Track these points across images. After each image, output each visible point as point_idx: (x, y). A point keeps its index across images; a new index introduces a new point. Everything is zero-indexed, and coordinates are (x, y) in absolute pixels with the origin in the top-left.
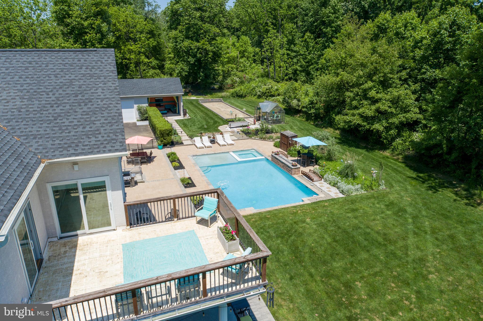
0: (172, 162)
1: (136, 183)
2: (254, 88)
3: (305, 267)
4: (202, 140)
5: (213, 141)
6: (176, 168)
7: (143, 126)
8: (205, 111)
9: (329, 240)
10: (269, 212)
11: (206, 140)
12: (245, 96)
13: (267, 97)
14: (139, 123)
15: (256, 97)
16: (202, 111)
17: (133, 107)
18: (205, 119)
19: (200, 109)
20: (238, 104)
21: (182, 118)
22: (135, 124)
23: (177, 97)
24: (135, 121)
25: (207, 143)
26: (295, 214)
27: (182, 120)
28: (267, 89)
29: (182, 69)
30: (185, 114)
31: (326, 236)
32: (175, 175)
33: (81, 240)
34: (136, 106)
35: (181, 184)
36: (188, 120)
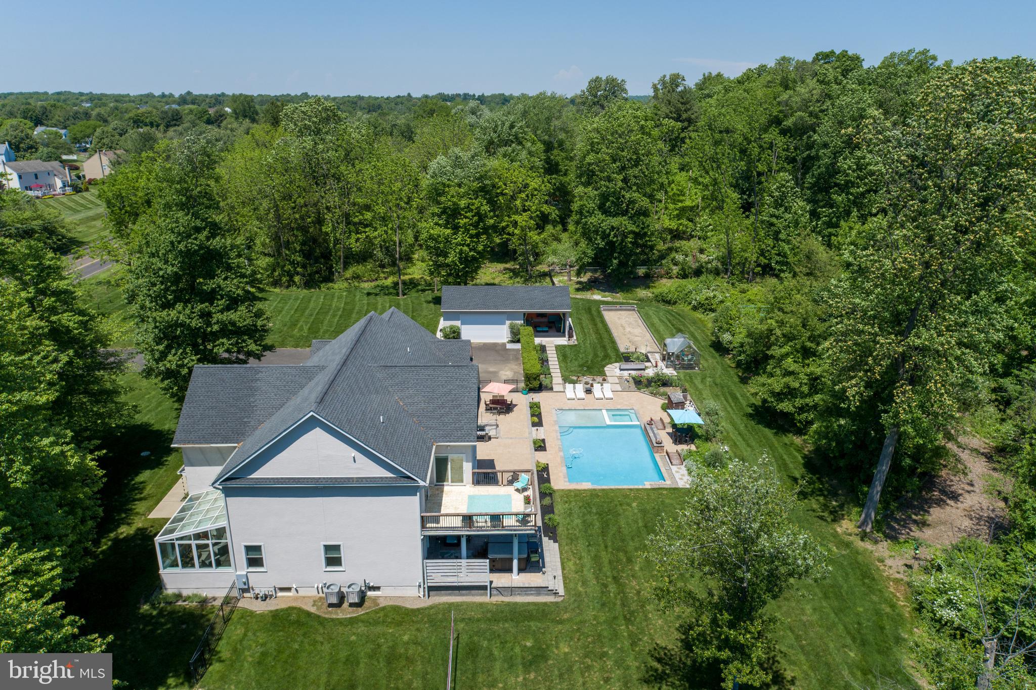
0: (533, 415)
1: (490, 438)
2: (690, 292)
3: (604, 541)
4: (574, 388)
5: (589, 391)
6: (534, 424)
7: (513, 350)
8: (602, 331)
9: (641, 524)
10: (603, 490)
11: (580, 387)
12: (675, 303)
13: (706, 310)
14: (509, 346)
15: (690, 307)
16: (597, 332)
17: (504, 324)
18: (595, 349)
19: (595, 325)
20: (656, 321)
21: (566, 343)
22: (504, 345)
23: (564, 314)
24: (505, 340)
25: (581, 393)
26: (626, 496)
27: (564, 346)
28: (707, 299)
29: (584, 253)
30: (571, 336)
31: (640, 521)
32: (530, 433)
33: (446, 488)
34: (508, 322)
35: (532, 445)
36: (571, 347)
